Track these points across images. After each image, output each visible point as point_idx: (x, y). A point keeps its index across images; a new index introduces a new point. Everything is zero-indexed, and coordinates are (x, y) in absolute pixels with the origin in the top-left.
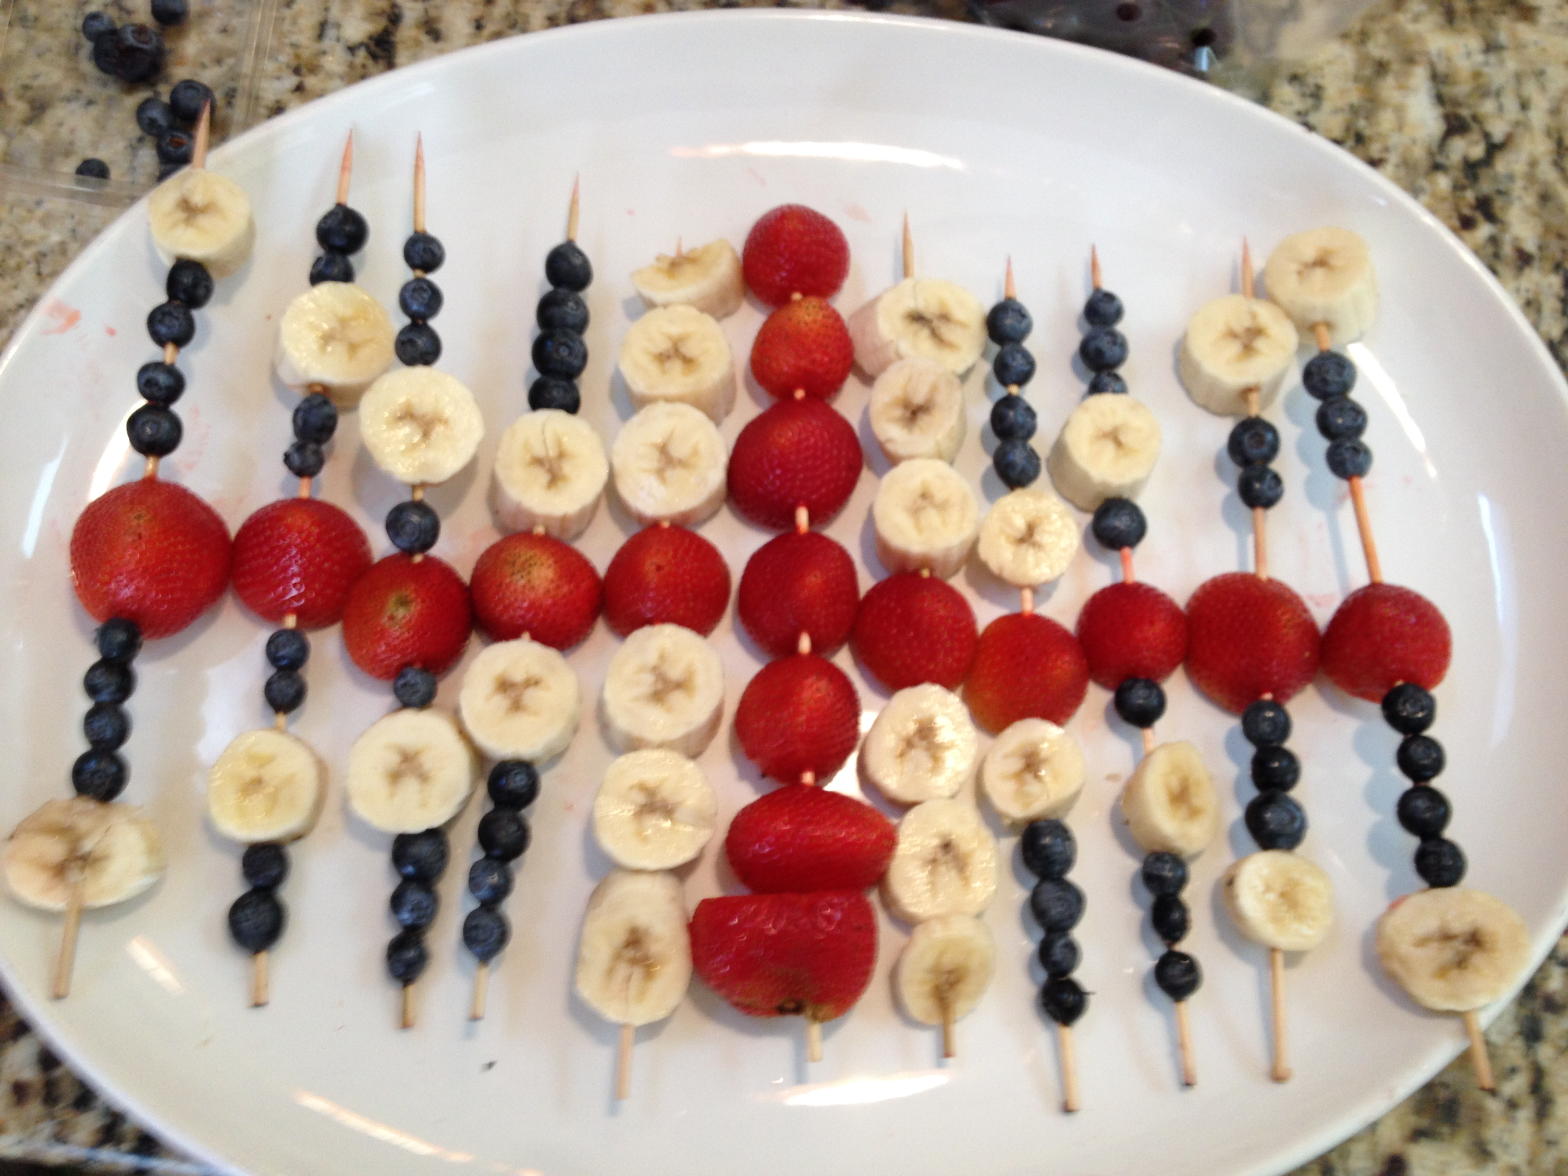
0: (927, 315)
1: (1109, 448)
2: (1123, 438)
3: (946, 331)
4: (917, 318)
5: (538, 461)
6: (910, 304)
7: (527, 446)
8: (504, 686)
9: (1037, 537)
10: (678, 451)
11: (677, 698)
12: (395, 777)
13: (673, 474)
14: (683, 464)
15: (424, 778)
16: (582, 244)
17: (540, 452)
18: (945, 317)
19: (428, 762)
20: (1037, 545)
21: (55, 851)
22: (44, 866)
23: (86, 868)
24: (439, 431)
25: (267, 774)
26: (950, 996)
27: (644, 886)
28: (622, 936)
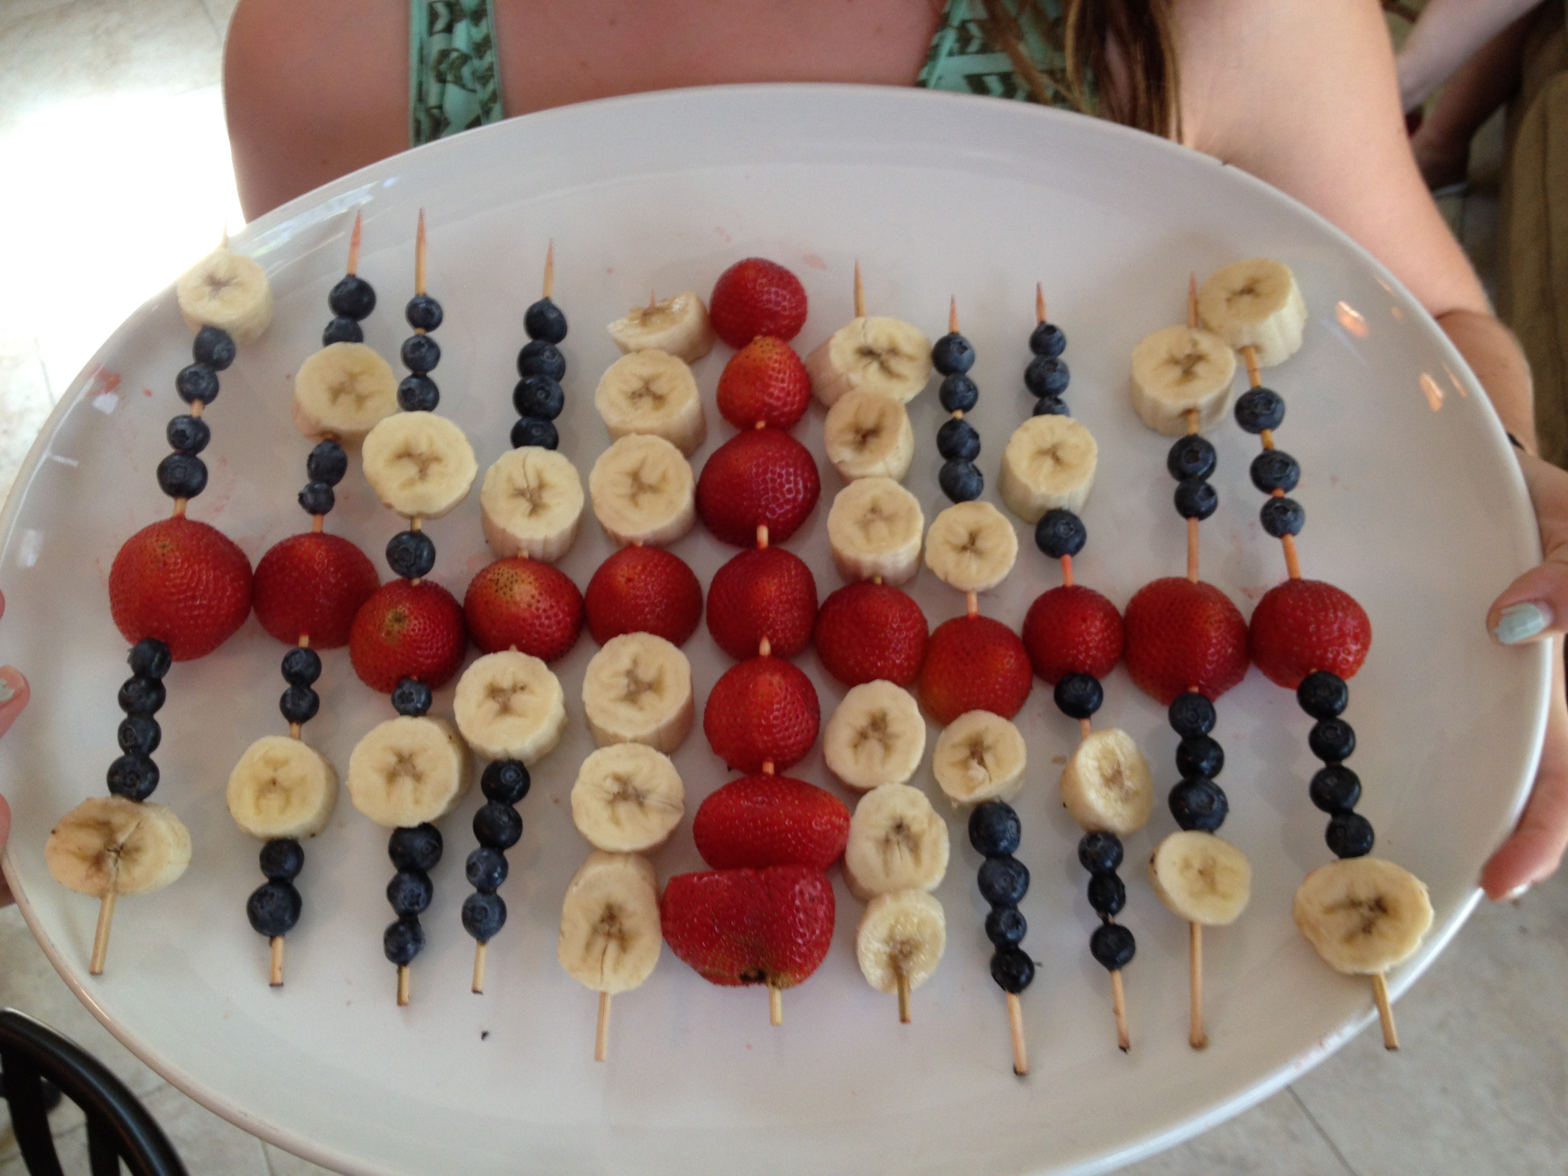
0: (877, 350)
1: (1048, 463)
2: (1060, 453)
3: (896, 364)
4: (868, 353)
5: (521, 492)
6: (861, 338)
7: (511, 481)
8: (494, 692)
9: (980, 544)
10: (649, 476)
11: (648, 698)
12: (392, 777)
13: (645, 499)
14: (653, 489)
15: (418, 777)
17: (521, 484)
18: (894, 351)
19: (422, 763)
20: (979, 554)
21: (93, 842)
22: (82, 857)
23: (120, 862)
24: (434, 468)
25: (282, 775)
26: (905, 966)
27: (618, 867)
28: (598, 912)
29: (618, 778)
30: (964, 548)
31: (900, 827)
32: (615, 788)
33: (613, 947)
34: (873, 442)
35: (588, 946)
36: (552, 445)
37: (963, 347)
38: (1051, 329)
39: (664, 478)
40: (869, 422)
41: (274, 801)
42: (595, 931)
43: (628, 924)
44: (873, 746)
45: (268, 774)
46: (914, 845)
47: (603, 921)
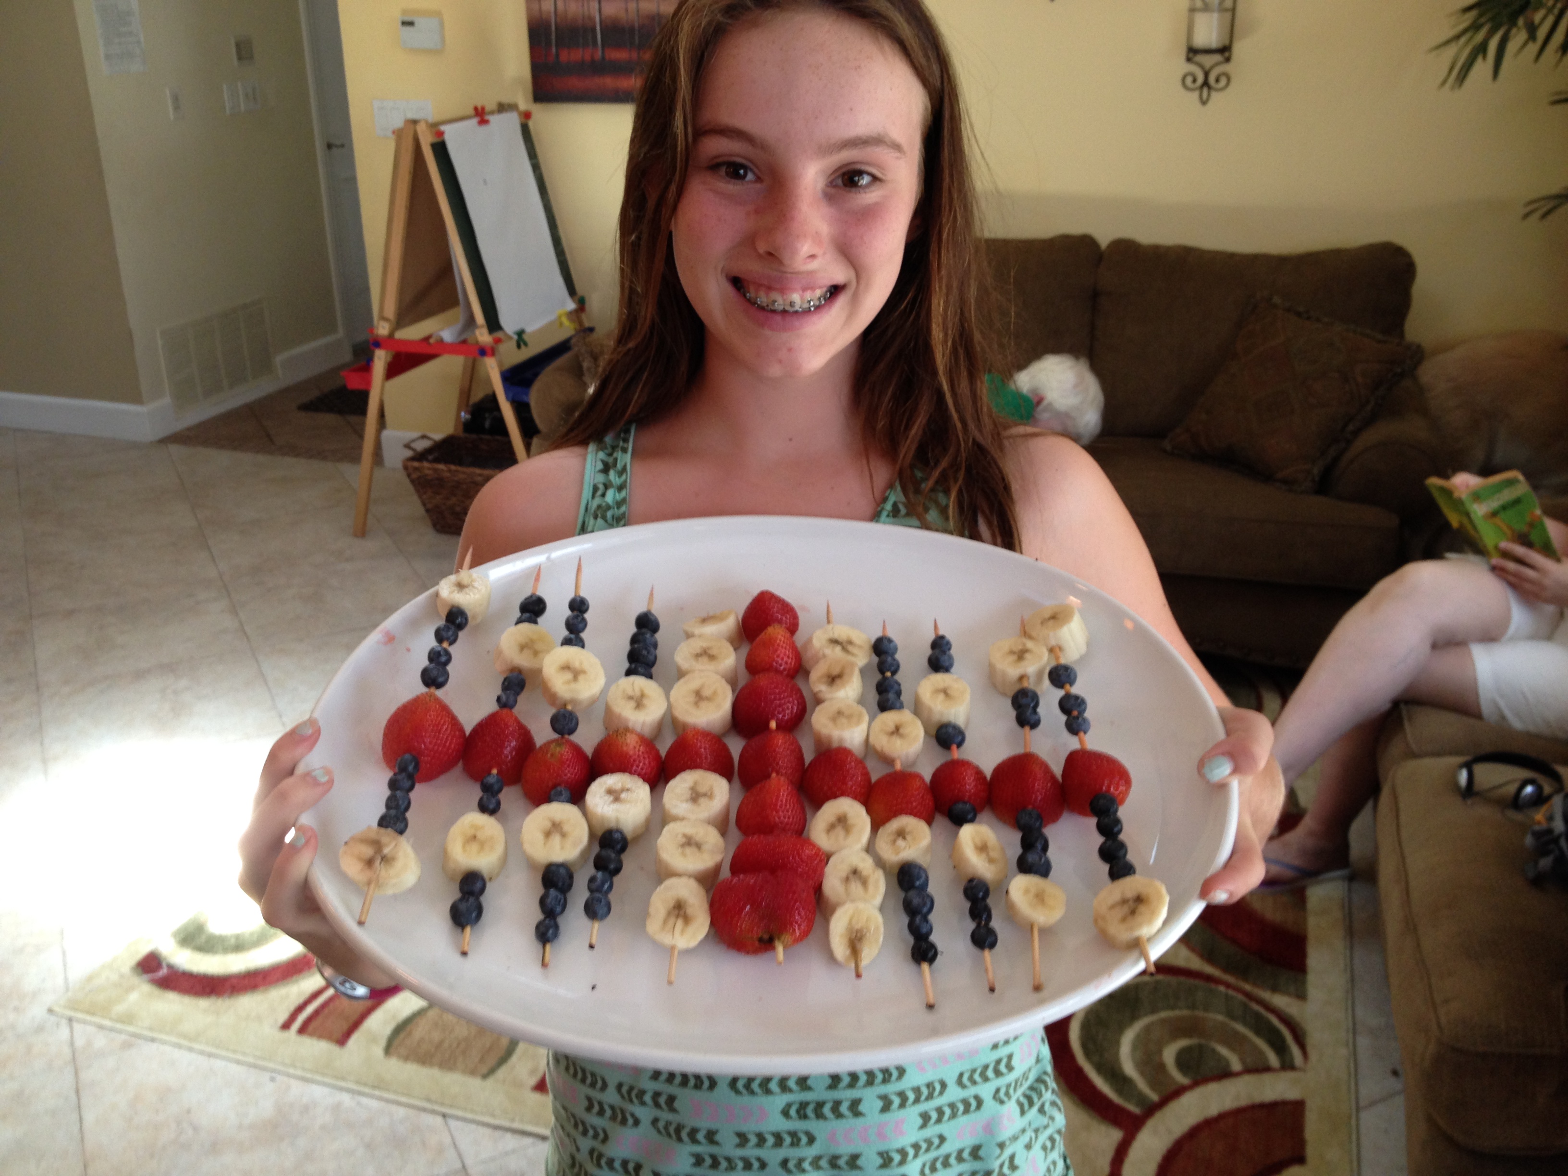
0: (840, 640)
1: (941, 696)
2: (949, 691)
3: (850, 648)
4: (835, 642)
5: (630, 698)
6: (831, 635)
7: (624, 691)
8: (610, 792)
9: (901, 731)
10: (706, 692)
11: (703, 801)
12: (548, 834)
13: (703, 704)
14: (708, 699)
15: (564, 835)
16: (654, 611)
17: (630, 693)
18: (850, 642)
19: (566, 828)
20: (901, 736)
21: (368, 851)
22: (360, 859)
23: (383, 863)
24: (581, 678)
25: (480, 835)
26: (858, 946)
27: (683, 881)
28: (671, 904)
29: (685, 836)
30: (892, 733)
31: (855, 872)
32: (684, 840)
33: (680, 923)
34: (838, 682)
35: (665, 922)
36: (650, 676)
37: (890, 641)
38: (942, 638)
39: (715, 693)
40: (836, 671)
41: (474, 847)
42: (669, 914)
43: (690, 911)
44: (840, 831)
45: (471, 832)
46: (864, 882)
47: (674, 907)
